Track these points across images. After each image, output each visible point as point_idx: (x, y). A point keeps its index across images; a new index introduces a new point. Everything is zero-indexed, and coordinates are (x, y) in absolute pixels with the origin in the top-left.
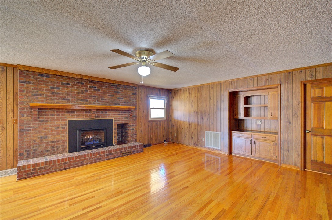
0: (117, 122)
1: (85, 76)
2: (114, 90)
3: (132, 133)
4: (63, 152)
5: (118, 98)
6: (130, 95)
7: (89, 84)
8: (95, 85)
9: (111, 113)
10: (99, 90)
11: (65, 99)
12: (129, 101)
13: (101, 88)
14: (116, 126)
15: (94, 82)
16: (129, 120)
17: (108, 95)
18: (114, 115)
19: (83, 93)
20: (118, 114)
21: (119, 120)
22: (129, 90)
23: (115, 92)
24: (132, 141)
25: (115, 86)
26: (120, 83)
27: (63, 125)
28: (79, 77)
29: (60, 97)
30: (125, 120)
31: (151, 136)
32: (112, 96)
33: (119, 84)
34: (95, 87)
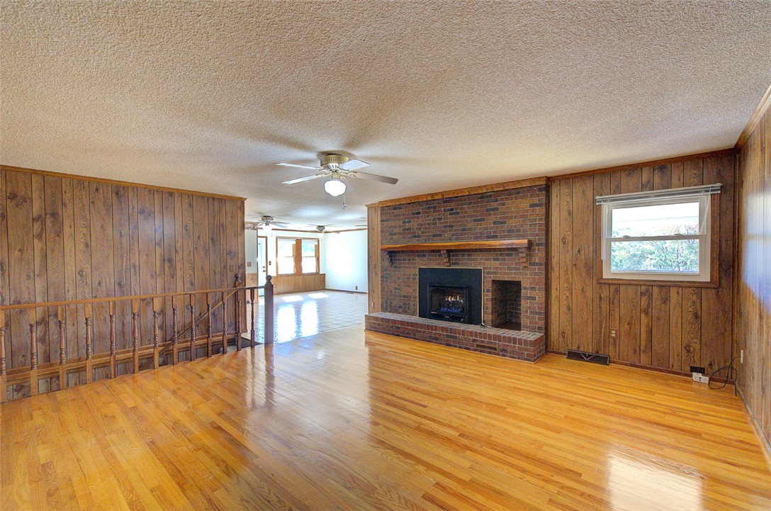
0: (493, 277)
1: (437, 194)
2: (486, 206)
3: (530, 308)
4: (414, 314)
5: (494, 223)
6: (524, 211)
7: (444, 206)
8: (452, 205)
9: (479, 256)
10: (458, 213)
11: (415, 237)
12: (522, 226)
13: (461, 209)
14: (490, 285)
15: (449, 200)
16: (521, 274)
17: (474, 221)
18: (486, 259)
19: (435, 224)
20: (495, 259)
21: (495, 273)
22: (521, 198)
23: (487, 210)
24: (528, 327)
25: (487, 197)
26: (496, 187)
27: (413, 275)
28: (430, 198)
29: (411, 233)
30: (511, 274)
31: (610, 333)
32: (481, 220)
33: (495, 190)
34: (452, 210)
